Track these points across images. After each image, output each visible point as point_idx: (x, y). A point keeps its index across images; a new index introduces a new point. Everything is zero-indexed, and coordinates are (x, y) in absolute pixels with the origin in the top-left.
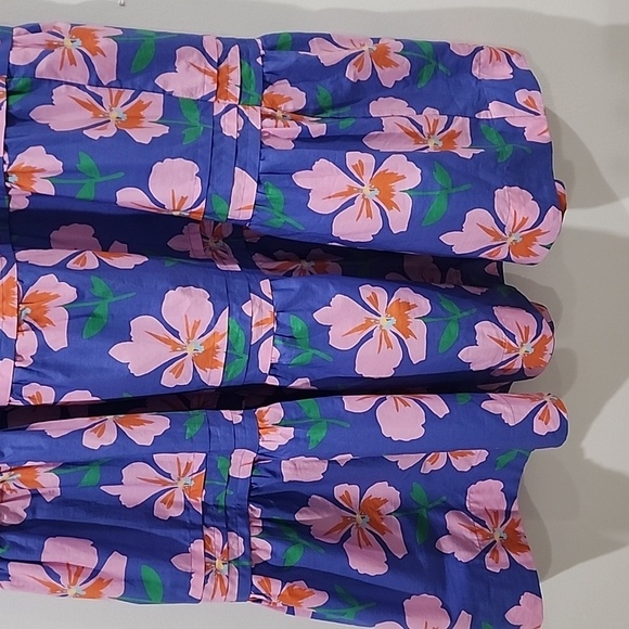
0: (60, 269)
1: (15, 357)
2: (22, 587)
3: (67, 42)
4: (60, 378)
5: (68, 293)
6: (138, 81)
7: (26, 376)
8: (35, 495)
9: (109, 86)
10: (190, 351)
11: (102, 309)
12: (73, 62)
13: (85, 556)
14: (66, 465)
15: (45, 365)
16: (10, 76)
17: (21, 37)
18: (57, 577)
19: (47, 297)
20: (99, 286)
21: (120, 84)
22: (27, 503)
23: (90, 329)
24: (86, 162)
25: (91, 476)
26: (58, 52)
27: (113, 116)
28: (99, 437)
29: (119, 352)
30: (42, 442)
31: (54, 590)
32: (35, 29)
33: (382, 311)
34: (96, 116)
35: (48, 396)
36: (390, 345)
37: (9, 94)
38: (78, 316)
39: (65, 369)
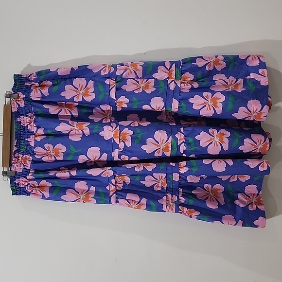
0: (129, 127)
1: (119, 148)
2: (121, 205)
3: (130, 68)
4: (129, 154)
5: (131, 132)
6: (148, 76)
7: (122, 153)
8: (124, 183)
9: (141, 78)
10: (161, 147)
11: (139, 136)
12: (131, 73)
13: (136, 198)
14: (131, 176)
15: (126, 150)
16: (116, 78)
17: (119, 67)
18: (130, 203)
19: (126, 134)
20: (138, 131)
21: (143, 77)
22: (123, 185)
23: (137, 142)
24: (135, 99)
25: (138, 178)
26: (128, 71)
27: (142, 86)
28: (139, 169)
29: (144, 147)
30: (125, 169)
31: (129, 206)
32: (122, 65)
33: (215, 136)
34: (137, 87)
35: (127, 158)
36: (217, 146)
37: (116, 82)
38: (133, 138)
39: (131, 152)
